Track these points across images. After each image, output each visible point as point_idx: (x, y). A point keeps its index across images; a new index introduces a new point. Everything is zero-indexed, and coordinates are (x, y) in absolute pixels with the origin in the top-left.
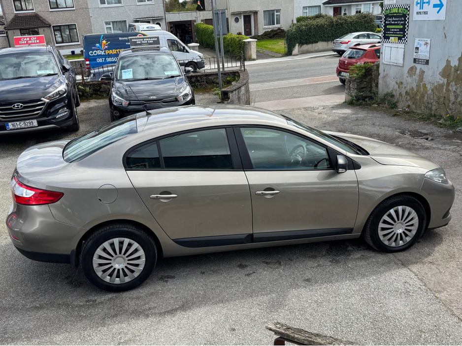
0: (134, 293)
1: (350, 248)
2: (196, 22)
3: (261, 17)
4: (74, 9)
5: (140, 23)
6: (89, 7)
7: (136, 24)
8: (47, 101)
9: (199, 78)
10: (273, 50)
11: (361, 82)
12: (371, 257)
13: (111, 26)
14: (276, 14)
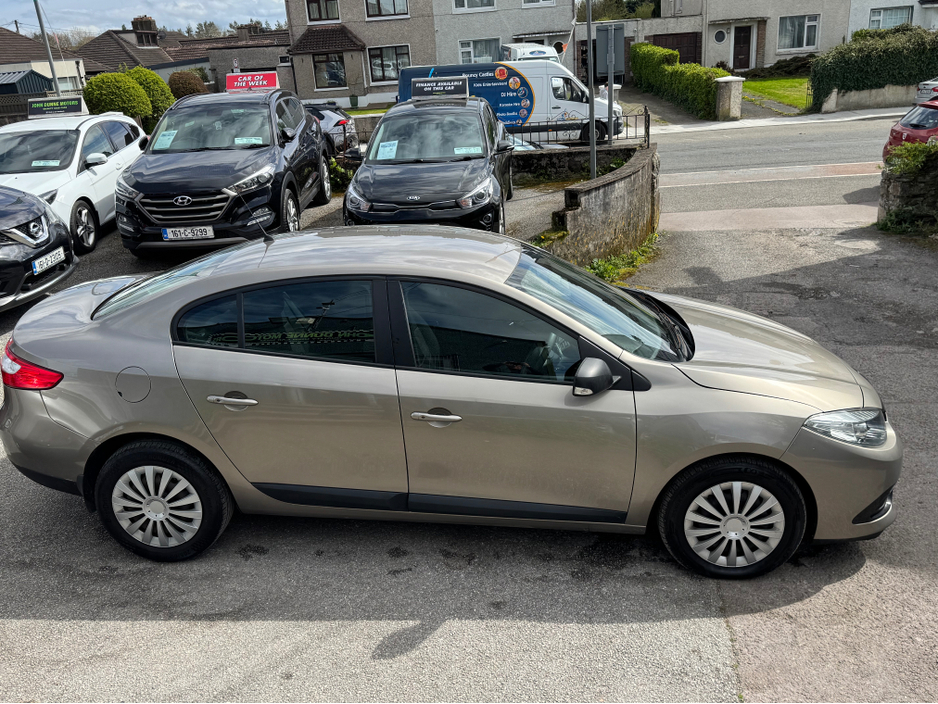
0: (181, 569)
1: (635, 553)
2: (634, 40)
3: (773, 29)
4: (408, 16)
5: (524, 44)
6: (435, 13)
7: (513, 46)
8: (233, 193)
9: (555, 160)
10: (783, 100)
11: (913, 183)
12: (660, 579)
13: (471, 49)
14: (807, 23)
